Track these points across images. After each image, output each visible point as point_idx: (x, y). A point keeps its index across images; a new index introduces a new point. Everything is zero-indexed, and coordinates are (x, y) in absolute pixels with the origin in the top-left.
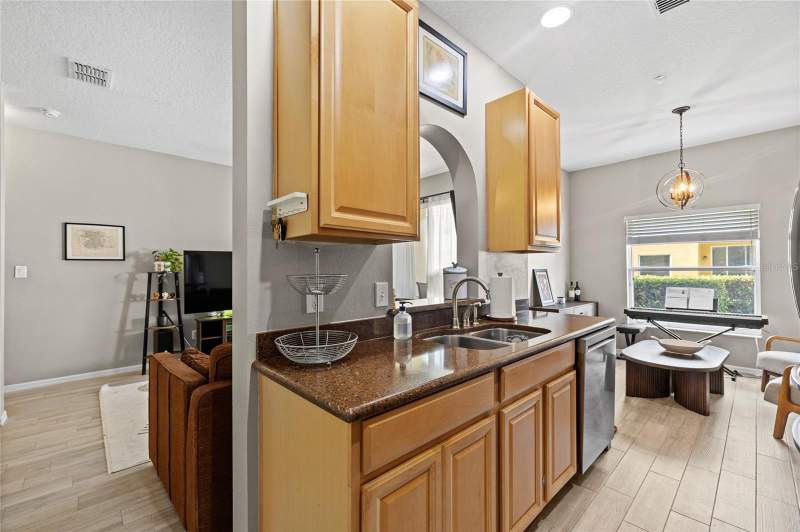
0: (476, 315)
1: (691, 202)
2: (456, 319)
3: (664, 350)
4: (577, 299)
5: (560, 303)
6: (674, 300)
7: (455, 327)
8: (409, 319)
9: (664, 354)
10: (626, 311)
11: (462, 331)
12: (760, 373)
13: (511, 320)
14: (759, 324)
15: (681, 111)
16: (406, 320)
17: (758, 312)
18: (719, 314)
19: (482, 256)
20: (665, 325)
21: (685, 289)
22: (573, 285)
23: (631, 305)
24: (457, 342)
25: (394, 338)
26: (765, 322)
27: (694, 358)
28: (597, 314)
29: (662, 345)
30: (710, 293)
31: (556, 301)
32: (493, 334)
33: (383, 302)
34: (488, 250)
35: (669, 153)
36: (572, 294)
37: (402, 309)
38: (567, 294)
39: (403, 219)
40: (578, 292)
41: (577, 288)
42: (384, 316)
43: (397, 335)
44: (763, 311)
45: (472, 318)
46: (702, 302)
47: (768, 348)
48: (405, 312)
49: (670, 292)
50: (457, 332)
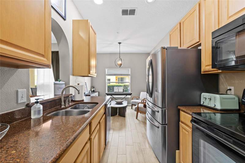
0: (70, 100)
1: (122, 66)
2: (63, 103)
3: (116, 103)
4: (94, 91)
5: (89, 93)
6: (116, 90)
7: (62, 107)
8: (41, 107)
9: (116, 104)
10: (106, 94)
11: (66, 108)
12: (131, 105)
13: (83, 100)
14: (130, 94)
15: (120, 43)
16: (40, 108)
17: (130, 92)
18: (124, 93)
19: (71, 77)
20: (114, 96)
21: (118, 87)
22: (92, 87)
23: (107, 92)
24: (64, 113)
25: (31, 118)
26: (131, 94)
27: (122, 104)
28: (99, 96)
29: (116, 102)
30: (122, 88)
31: (88, 92)
32: (77, 106)
33: (23, 100)
34: (73, 75)
35: (118, 53)
36: (92, 90)
37: (37, 102)
38: (91, 90)
39: (43, 56)
40: (94, 89)
41: (94, 88)
42: (24, 107)
43: (33, 117)
44: (131, 91)
45: (69, 101)
46: (121, 90)
47: (132, 100)
48: (39, 104)
49: (115, 88)
50: (63, 109)
